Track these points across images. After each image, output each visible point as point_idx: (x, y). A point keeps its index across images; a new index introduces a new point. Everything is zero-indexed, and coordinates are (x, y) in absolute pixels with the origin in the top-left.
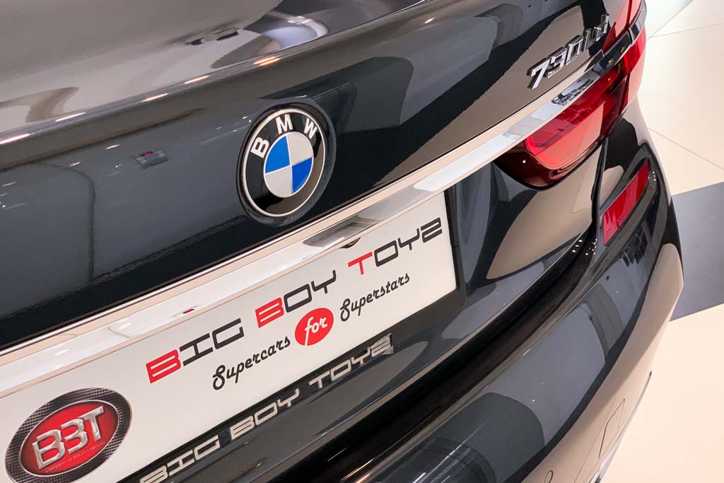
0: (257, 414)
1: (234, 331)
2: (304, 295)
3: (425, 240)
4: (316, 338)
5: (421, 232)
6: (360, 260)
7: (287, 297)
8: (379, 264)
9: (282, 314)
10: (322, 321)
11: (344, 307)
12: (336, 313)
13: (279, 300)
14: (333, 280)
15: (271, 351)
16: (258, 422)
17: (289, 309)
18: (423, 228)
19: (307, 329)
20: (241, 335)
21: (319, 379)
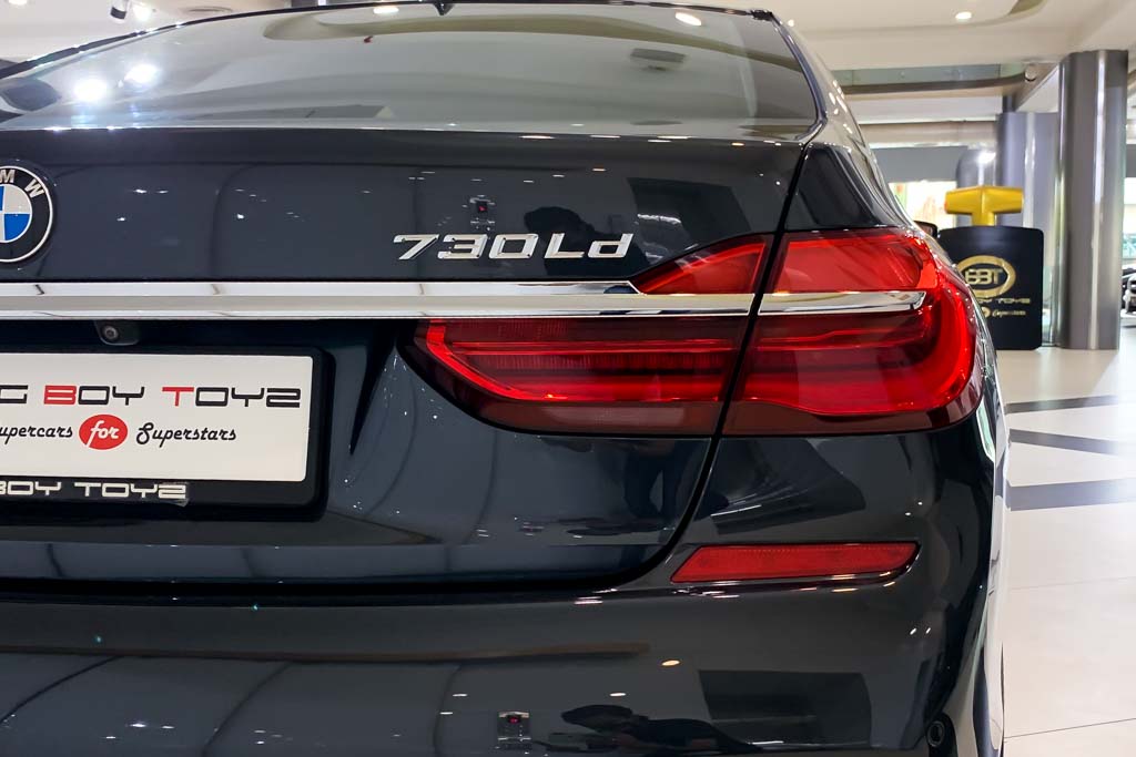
0: (11, 483)
1: (19, 394)
2: (101, 395)
3: (269, 404)
4: (99, 444)
5: (266, 394)
6: (178, 390)
7: (82, 388)
8: (199, 403)
9: (72, 402)
10: (113, 431)
11: (144, 429)
12: (133, 432)
13: (74, 388)
14: (139, 396)
15: (51, 433)
16: (11, 492)
17: (82, 402)
18: (269, 390)
19: (94, 430)
20: (23, 401)
21: (88, 485)
